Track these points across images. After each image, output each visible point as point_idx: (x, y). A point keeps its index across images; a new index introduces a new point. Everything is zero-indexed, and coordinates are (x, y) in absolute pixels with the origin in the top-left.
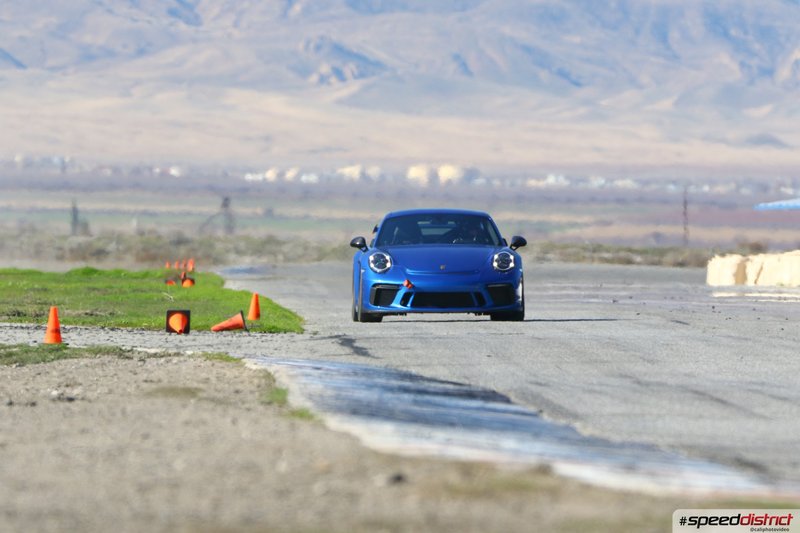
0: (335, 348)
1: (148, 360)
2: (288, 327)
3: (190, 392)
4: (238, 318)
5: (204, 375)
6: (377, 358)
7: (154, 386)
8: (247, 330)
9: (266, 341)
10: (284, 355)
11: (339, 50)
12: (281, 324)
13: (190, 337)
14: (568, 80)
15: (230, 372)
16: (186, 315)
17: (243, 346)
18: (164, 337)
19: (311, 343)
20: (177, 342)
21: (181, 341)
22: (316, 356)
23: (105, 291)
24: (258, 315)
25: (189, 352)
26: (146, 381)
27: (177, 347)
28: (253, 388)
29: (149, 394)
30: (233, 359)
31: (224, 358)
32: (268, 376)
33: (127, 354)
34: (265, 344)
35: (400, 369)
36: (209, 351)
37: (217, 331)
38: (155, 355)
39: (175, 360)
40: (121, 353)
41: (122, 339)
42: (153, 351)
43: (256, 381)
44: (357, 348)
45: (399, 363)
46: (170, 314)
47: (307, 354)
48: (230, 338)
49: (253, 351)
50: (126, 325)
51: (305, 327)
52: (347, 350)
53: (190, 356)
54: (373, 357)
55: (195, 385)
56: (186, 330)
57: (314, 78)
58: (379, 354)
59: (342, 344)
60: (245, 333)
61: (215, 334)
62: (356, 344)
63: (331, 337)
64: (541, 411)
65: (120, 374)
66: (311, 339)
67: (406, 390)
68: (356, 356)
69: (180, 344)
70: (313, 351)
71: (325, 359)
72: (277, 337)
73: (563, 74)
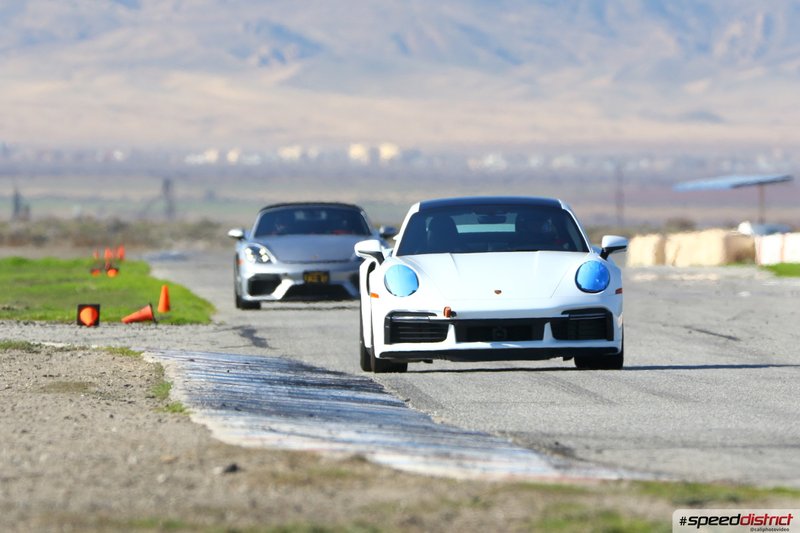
0: (234, 339)
1: (54, 354)
2: (195, 319)
3: (82, 387)
4: (147, 310)
5: (102, 370)
6: (274, 349)
7: (51, 380)
8: (156, 322)
9: (170, 333)
10: (184, 347)
11: (280, 32)
12: (189, 316)
13: (99, 329)
14: (506, 59)
15: (126, 366)
16: (96, 308)
17: (149, 338)
18: (73, 331)
19: (213, 335)
20: (85, 335)
21: (89, 335)
22: (216, 348)
23: (32, 282)
24: (167, 307)
25: (94, 346)
26: (45, 376)
27: (85, 340)
28: (144, 382)
29: (44, 390)
30: (133, 353)
31: (125, 351)
32: (160, 370)
33: (35, 349)
34: (169, 337)
35: (292, 359)
36: (113, 344)
37: (127, 322)
38: (62, 349)
39: (80, 354)
40: (29, 348)
41: (34, 333)
42: (60, 345)
43: (147, 375)
44: (257, 339)
45: (294, 353)
46: (81, 308)
47: (208, 346)
48: (137, 331)
49: (156, 345)
50: (41, 318)
51: (213, 317)
52: (247, 341)
53: (94, 350)
54: (271, 348)
55: (90, 379)
56: (96, 323)
57: (254, 60)
58: (277, 345)
59: (242, 335)
60: (153, 326)
61: (124, 327)
62: (258, 335)
63: (235, 328)
64: (407, 400)
65: (25, 369)
66: (216, 330)
67: (285, 382)
68: (254, 347)
69: (89, 337)
70: (213, 343)
71: (224, 351)
72: (181, 329)
73: (502, 53)
